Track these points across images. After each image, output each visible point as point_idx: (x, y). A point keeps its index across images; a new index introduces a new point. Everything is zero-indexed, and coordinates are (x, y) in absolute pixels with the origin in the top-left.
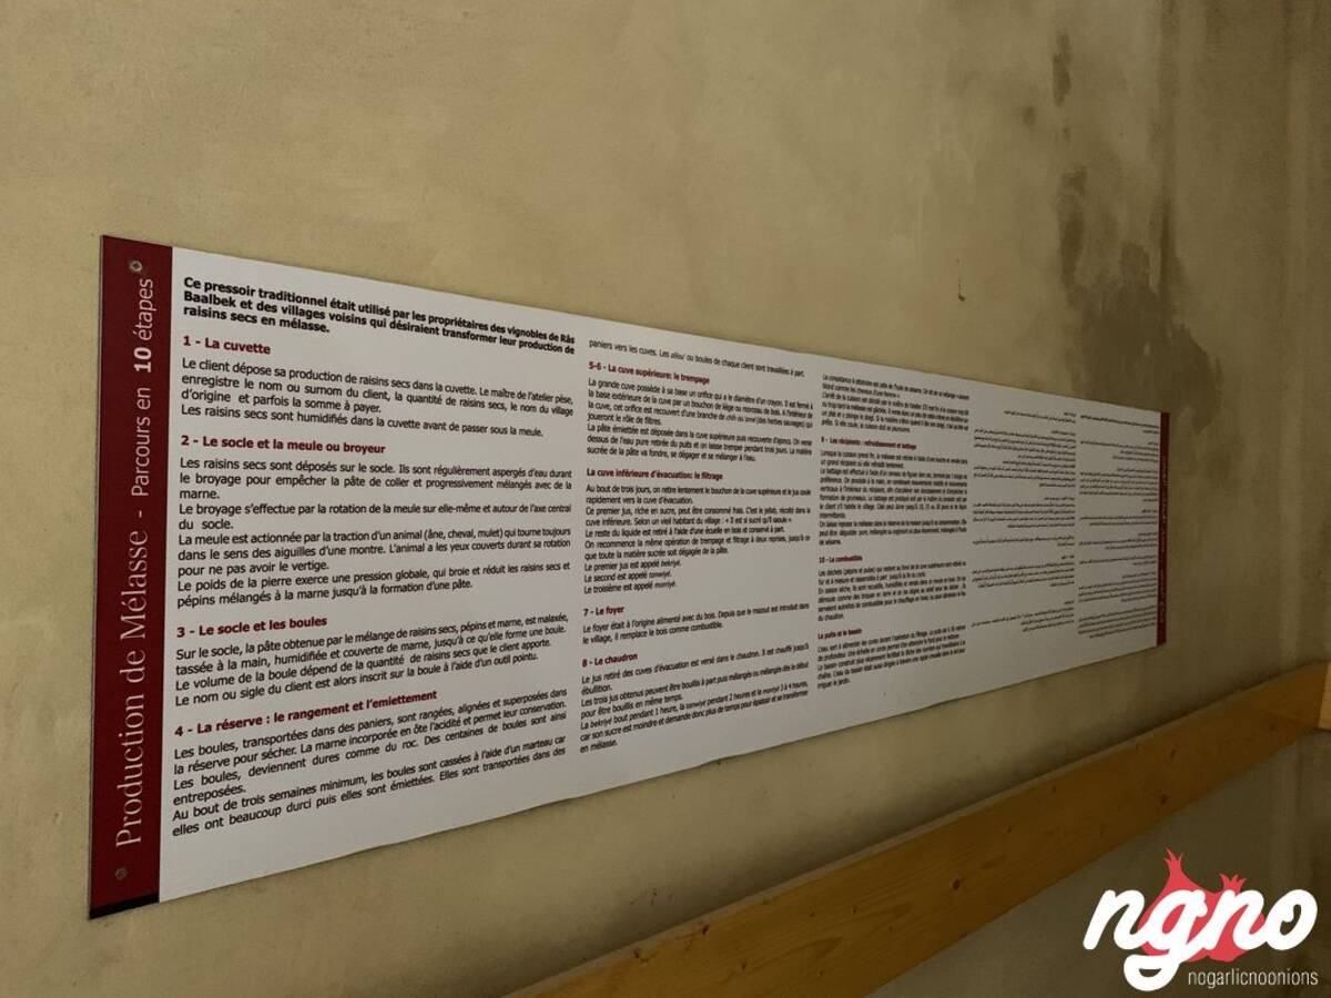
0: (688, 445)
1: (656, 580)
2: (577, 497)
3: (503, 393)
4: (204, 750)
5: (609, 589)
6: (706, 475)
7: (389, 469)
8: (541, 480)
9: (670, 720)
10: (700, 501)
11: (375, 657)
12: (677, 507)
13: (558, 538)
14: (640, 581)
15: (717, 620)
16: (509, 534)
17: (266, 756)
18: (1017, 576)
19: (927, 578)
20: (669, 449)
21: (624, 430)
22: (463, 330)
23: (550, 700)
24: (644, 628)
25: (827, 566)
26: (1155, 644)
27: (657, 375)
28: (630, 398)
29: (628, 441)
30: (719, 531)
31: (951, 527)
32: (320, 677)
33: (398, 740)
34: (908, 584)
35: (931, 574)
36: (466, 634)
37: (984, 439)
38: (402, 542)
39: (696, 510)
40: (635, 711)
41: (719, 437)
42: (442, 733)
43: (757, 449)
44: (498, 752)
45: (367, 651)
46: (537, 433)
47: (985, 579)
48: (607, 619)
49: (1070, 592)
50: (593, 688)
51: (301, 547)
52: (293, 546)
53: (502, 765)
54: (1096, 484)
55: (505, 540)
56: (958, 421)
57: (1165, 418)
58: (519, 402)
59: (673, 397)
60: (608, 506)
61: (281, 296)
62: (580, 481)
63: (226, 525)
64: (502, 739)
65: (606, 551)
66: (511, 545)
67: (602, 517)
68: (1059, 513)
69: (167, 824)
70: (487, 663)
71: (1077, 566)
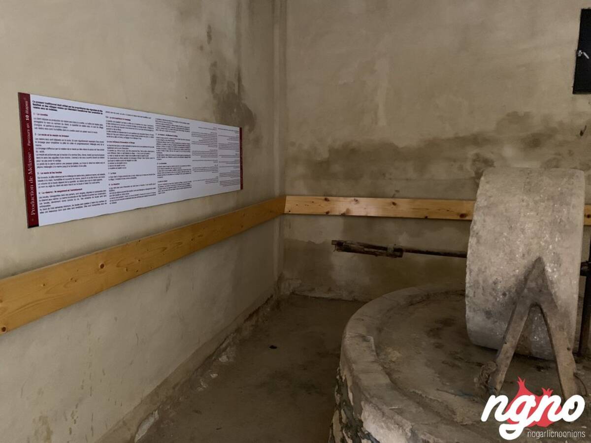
0: (127, 135)
1: (122, 167)
2: (105, 147)
3: (89, 124)
4: (44, 197)
5: (113, 168)
6: (131, 143)
7: (70, 141)
8: (98, 143)
9: (127, 199)
10: (130, 149)
11: (71, 181)
12: (126, 150)
13: (102, 156)
14: (119, 167)
15: (135, 177)
16: (93, 155)
17: (54, 199)
18: (203, 169)
19: (182, 169)
20: (123, 136)
21: (114, 132)
22: (81, 110)
23: (103, 192)
24: (120, 178)
25: (159, 165)
26: (240, 189)
27: (120, 119)
28: (115, 124)
29: (115, 135)
30: (135, 156)
31: (187, 157)
32: (62, 184)
33: (76, 198)
34: (178, 170)
35: (183, 168)
36: (87, 177)
37: (194, 134)
38: (74, 156)
39: (130, 151)
40: (120, 196)
41: (134, 133)
42: (84, 197)
43: (142, 136)
44: (94, 203)
45: (69, 179)
46: (97, 133)
47: (196, 170)
48: (113, 175)
49: (217, 174)
50: (111, 190)
51: (56, 157)
52: (55, 156)
53: (95, 205)
54: (223, 147)
55: (92, 157)
56: (187, 130)
57: (241, 129)
58: (93, 126)
59: (124, 124)
60: (112, 149)
61: (49, 104)
62: (106, 143)
63: (43, 152)
64: (95, 200)
65: (112, 160)
66: (94, 158)
67: (111, 152)
68: (213, 154)
69: (39, 211)
70: (91, 183)
71: (219, 168)
